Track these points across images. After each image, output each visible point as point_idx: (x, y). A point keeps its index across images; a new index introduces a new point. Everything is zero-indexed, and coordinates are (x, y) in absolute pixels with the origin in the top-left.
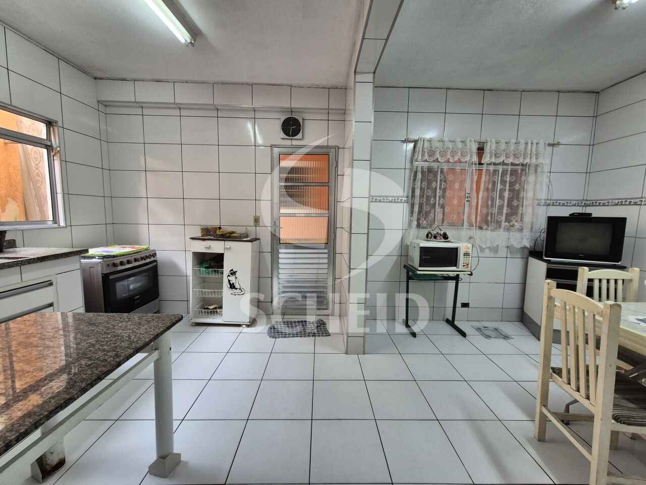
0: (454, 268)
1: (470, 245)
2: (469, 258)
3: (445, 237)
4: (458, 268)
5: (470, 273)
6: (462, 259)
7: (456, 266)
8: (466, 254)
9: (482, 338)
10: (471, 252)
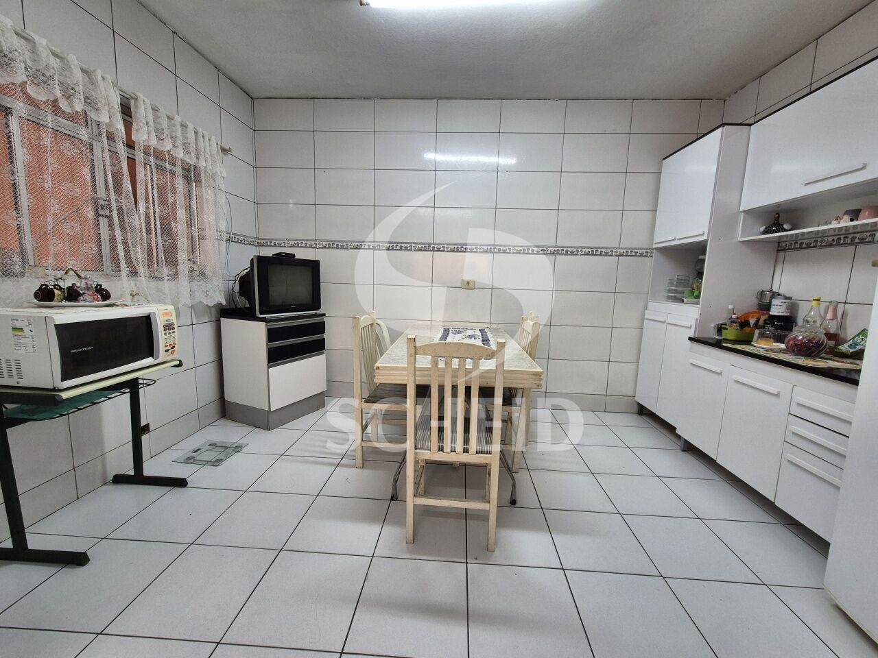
0: (149, 361)
1: (171, 308)
2: (174, 332)
3: (103, 294)
4: (157, 358)
5: (178, 362)
6: (162, 339)
7: (152, 355)
8: (169, 327)
9: (208, 469)
10: (175, 322)
